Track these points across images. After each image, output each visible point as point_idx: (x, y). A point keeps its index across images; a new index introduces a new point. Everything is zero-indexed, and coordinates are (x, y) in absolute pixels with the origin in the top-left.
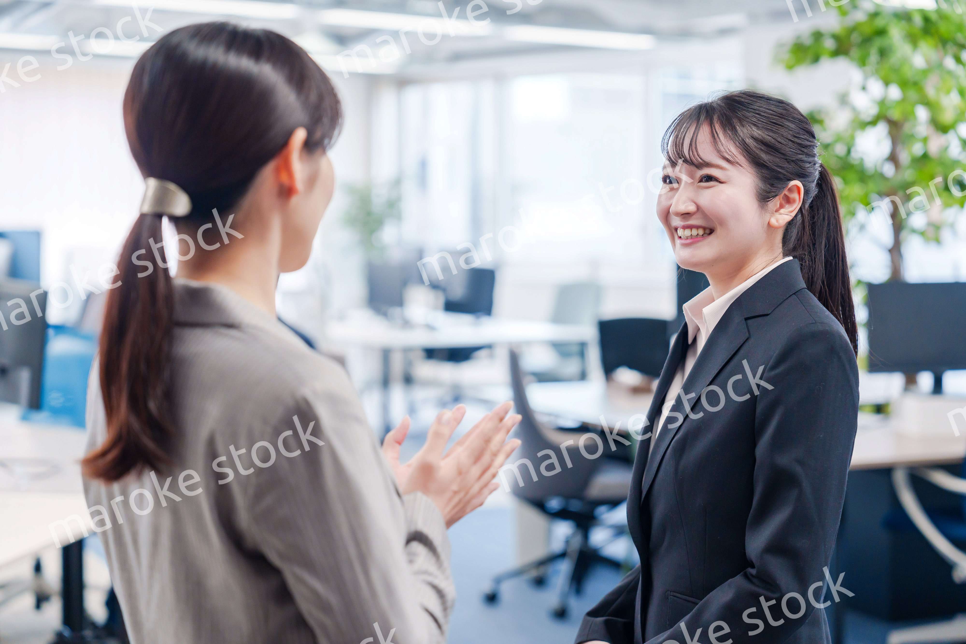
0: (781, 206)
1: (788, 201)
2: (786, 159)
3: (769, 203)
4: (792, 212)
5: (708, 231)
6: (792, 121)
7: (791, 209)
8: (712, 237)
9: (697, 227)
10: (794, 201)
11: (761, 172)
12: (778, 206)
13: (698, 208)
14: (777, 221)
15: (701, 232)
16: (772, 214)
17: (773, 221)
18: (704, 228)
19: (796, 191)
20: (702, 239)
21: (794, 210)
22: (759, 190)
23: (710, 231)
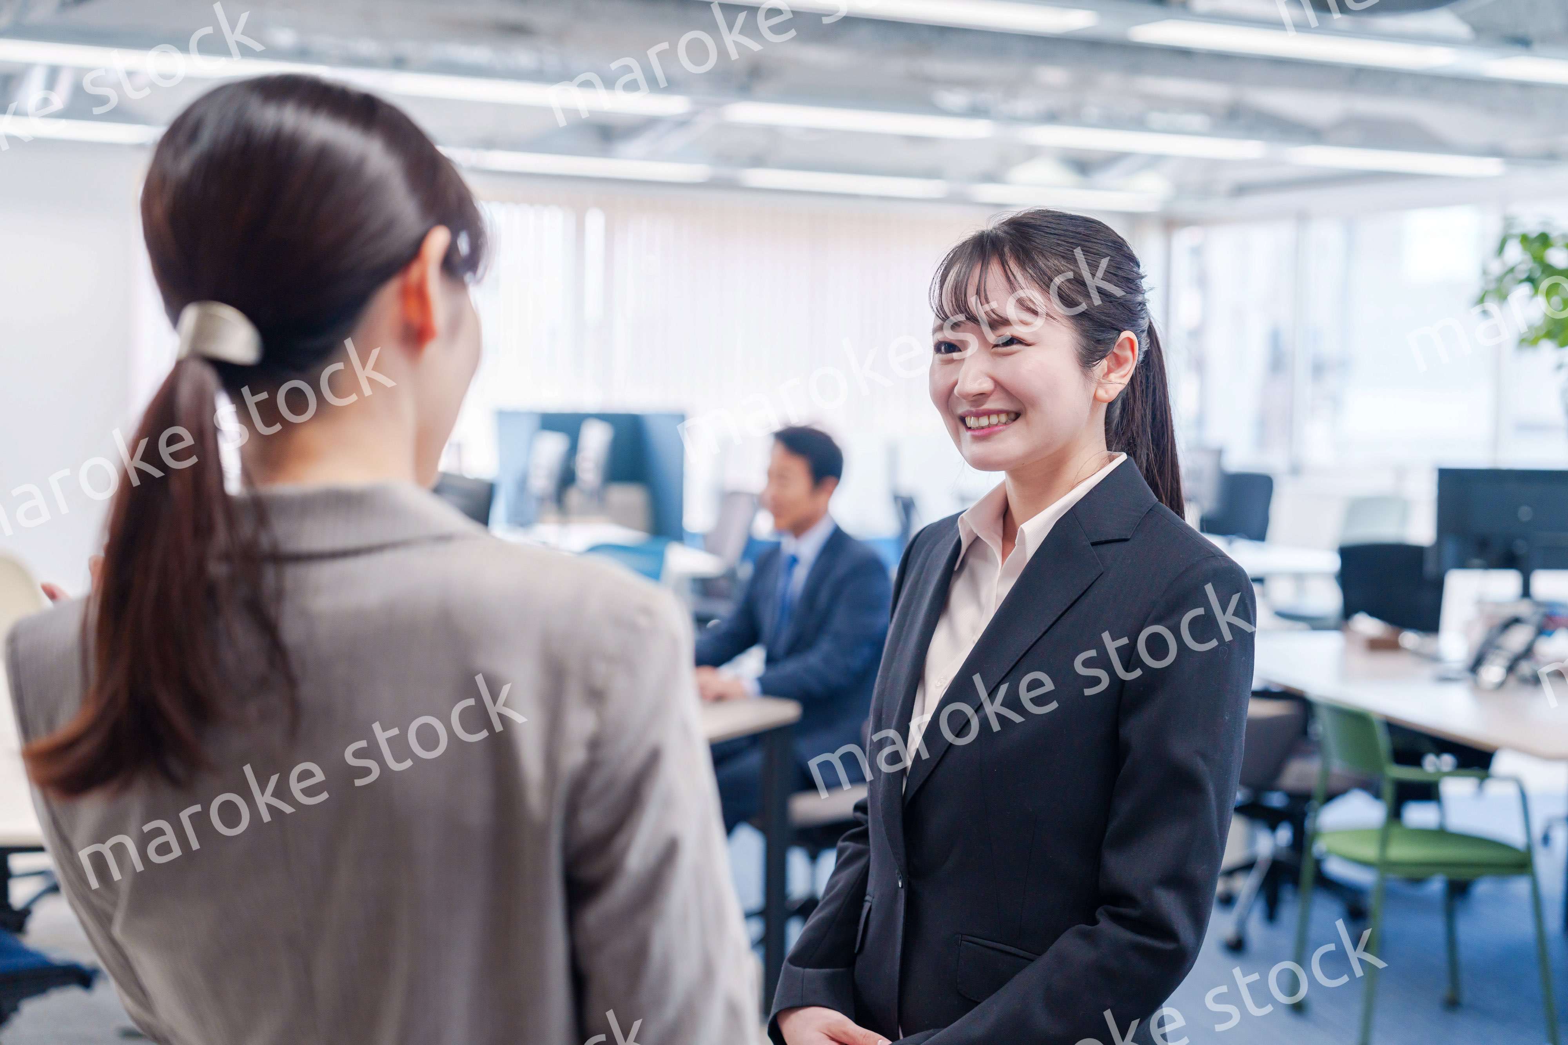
0: (1110, 371)
1: (1119, 362)
2: (1111, 302)
3: (1094, 368)
4: (1125, 376)
5: (1013, 416)
6: (1111, 246)
7: (1123, 373)
8: (1019, 424)
9: (998, 412)
10: (1126, 360)
11: (1082, 325)
12: (1106, 370)
13: (997, 384)
14: (1106, 392)
15: (1003, 418)
16: (1100, 384)
17: (1101, 393)
18: (1007, 413)
19: (1128, 345)
20: (1004, 427)
21: (1128, 373)
22: (1080, 350)
23: (1016, 416)
